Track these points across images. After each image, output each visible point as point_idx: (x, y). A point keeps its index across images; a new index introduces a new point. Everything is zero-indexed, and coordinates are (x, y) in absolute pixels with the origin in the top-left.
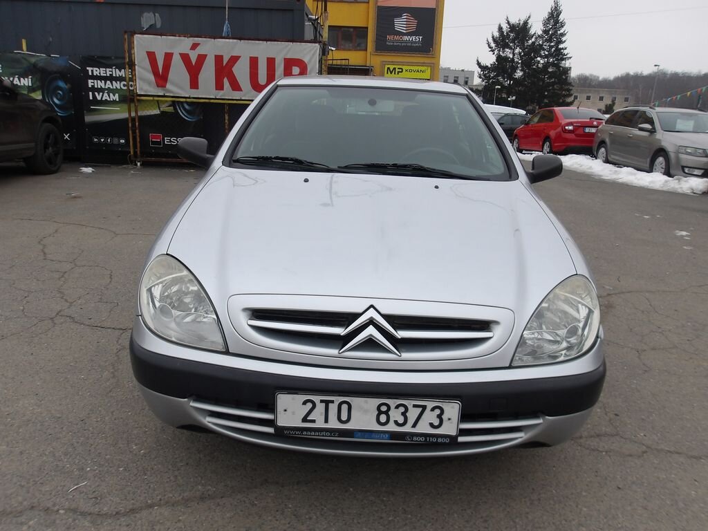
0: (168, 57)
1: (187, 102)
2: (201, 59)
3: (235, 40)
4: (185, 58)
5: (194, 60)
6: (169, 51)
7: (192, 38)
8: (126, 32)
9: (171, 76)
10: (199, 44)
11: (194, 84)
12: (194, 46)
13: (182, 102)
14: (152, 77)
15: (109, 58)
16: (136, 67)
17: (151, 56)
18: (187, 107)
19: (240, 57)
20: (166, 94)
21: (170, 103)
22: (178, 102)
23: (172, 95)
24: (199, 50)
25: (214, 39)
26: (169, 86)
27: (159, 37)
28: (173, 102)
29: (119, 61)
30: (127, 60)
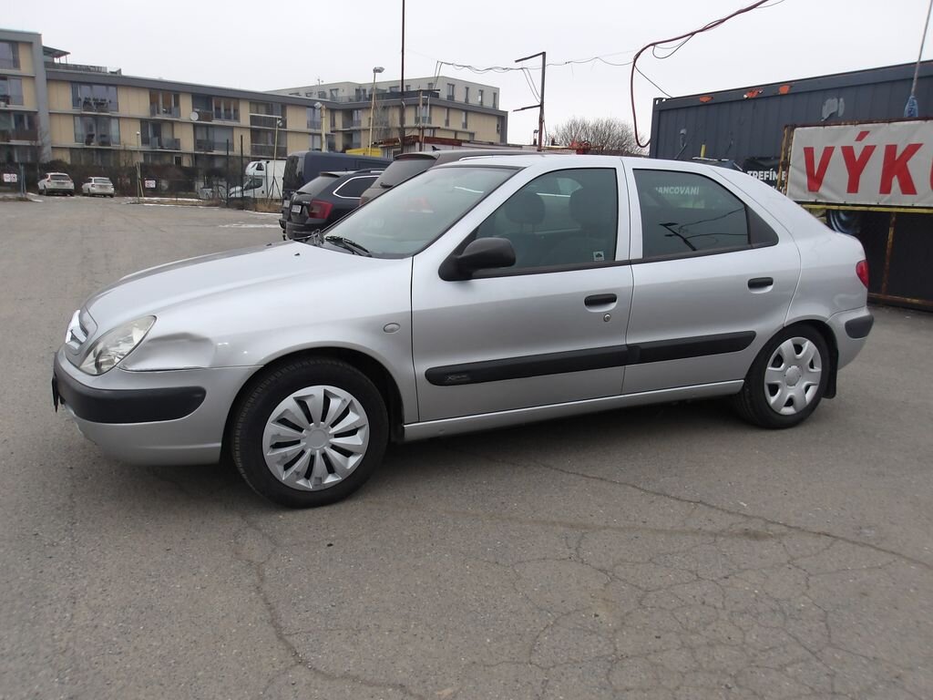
0: (828, 152)
1: (843, 211)
2: (869, 151)
3: (918, 122)
4: (848, 152)
5: (857, 154)
6: (829, 145)
7: (859, 126)
8: (786, 126)
9: (827, 177)
10: (868, 132)
11: (853, 187)
12: (862, 136)
13: (838, 211)
14: (804, 179)
15: (767, 159)
16: (791, 167)
17: (809, 152)
18: (843, 217)
19: (921, 145)
20: (819, 201)
21: (824, 211)
22: (833, 210)
23: (824, 201)
24: (867, 141)
25: (890, 122)
26: (823, 190)
27: (821, 128)
28: (828, 210)
29: (776, 162)
30: (782, 159)
